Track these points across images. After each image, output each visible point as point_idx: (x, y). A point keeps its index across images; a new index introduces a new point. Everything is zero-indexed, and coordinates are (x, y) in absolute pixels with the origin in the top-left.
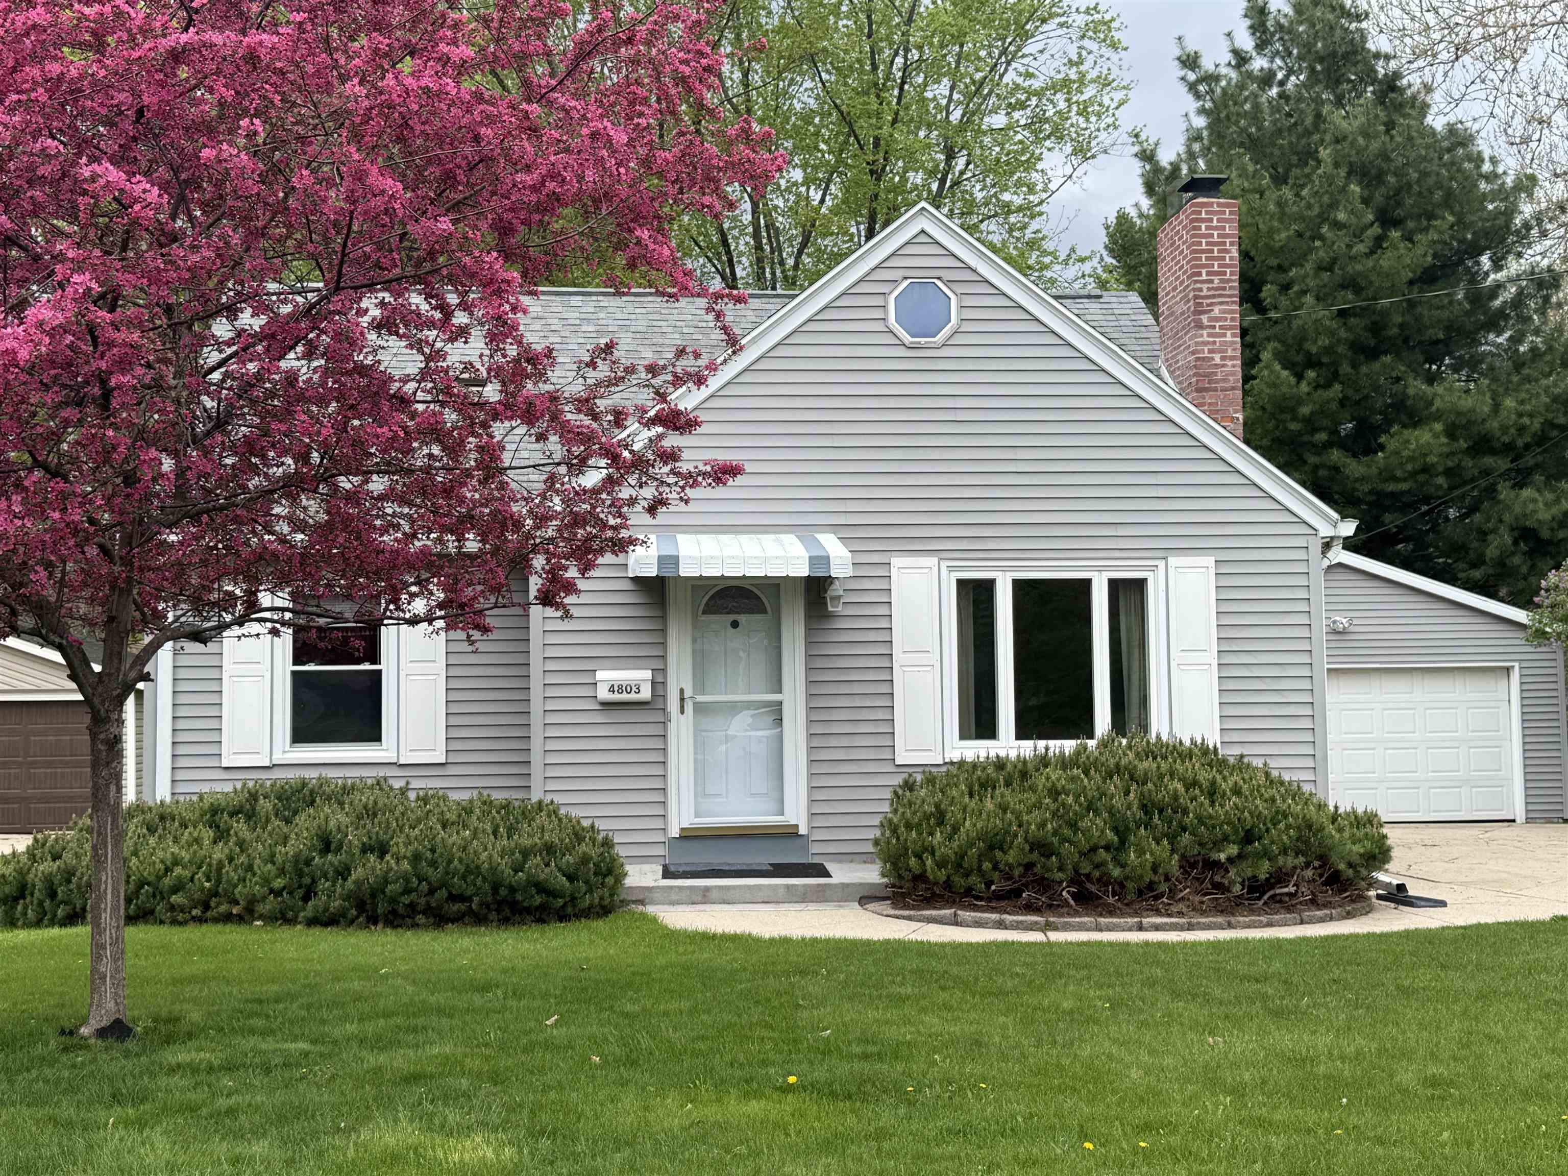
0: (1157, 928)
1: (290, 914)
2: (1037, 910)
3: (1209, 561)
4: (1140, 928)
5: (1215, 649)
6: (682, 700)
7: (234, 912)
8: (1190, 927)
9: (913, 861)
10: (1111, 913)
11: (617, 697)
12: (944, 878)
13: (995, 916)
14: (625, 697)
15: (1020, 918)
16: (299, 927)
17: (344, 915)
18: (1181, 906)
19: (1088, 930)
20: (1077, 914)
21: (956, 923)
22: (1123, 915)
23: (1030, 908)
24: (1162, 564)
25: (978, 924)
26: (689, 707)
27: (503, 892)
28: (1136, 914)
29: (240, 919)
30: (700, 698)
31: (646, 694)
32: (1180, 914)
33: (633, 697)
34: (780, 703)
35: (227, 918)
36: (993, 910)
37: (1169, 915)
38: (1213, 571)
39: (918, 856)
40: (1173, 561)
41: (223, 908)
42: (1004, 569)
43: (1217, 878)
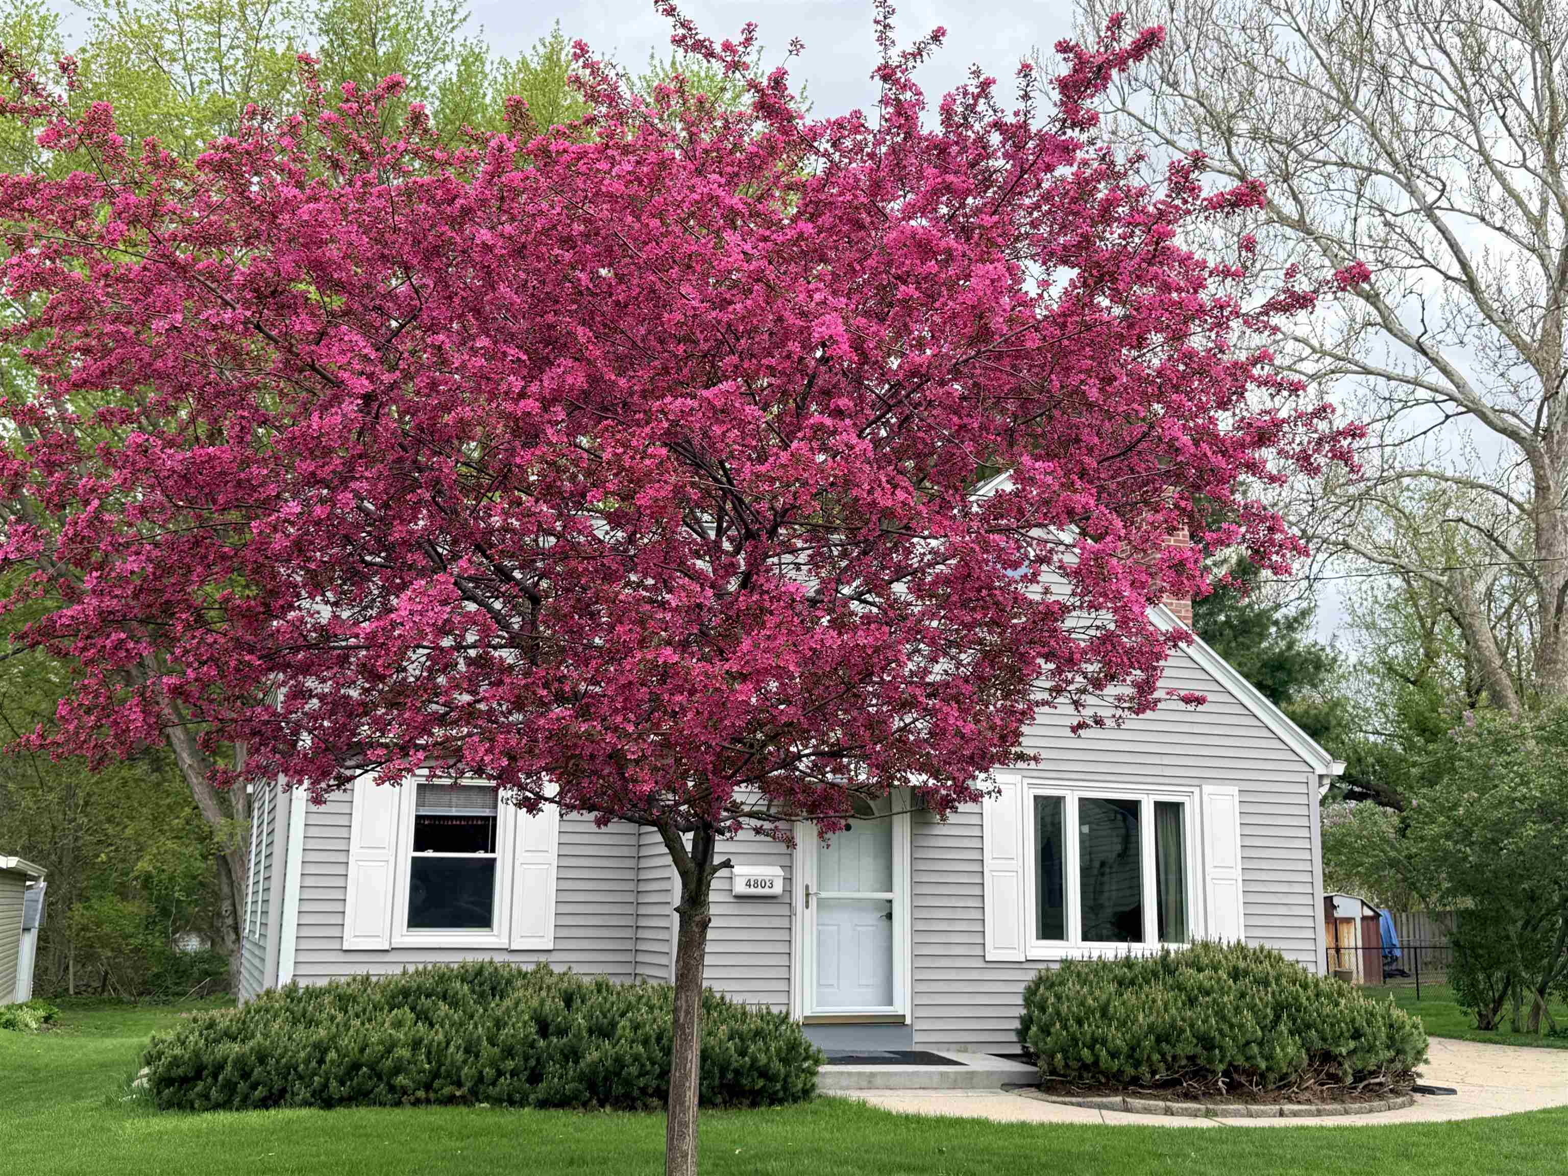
0: (1295, 1114)
1: (517, 1097)
2: (1195, 1098)
3: (1234, 790)
4: (1281, 1114)
5: (1239, 867)
6: (807, 895)
7: (458, 1094)
8: (1319, 1113)
9: (1086, 1052)
10: (1255, 1101)
11: (752, 891)
12: (1115, 1069)
13: (1161, 1104)
14: (759, 891)
15: (1184, 1105)
16: (527, 1110)
17: (576, 1098)
18: (1307, 1095)
19: (1242, 1116)
20: (1228, 1102)
21: (1127, 1110)
22: (1264, 1103)
23: (1188, 1096)
24: (1196, 790)
25: (1147, 1110)
26: (813, 902)
27: (730, 1076)
28: (1275, 1101)
29: (464, 1101)
30: (823, 895)
31: (778, 889)
32: (1309, 1102)
33: (767, 891)
34: (890, 901)
35: (451, 1100)
36: (1156, 1097)
37: (1299, 1103)
38: (1237, 799)
39: (1091, 1048)
40: (1208, 788)
41: (447, 1091)
42: (1072, 788)
43: (1332, 1070)
